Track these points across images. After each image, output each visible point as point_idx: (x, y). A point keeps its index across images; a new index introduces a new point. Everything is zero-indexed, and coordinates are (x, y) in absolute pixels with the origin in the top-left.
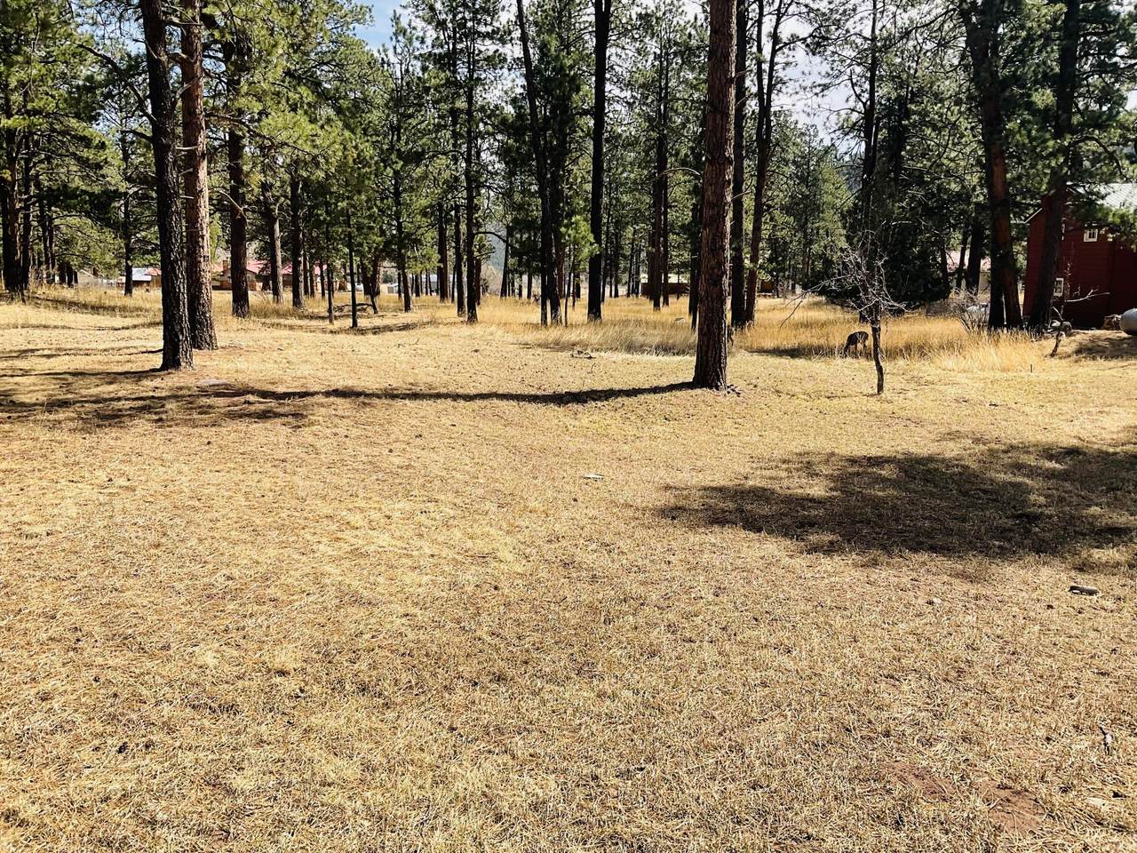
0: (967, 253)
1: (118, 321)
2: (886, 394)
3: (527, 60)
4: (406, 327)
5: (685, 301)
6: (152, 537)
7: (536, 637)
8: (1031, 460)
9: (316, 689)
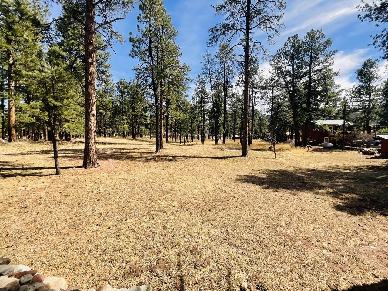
0: (290, 132)
1: (149, 143)
2: (276, 158)
3: (213, 102)
4: (192, 145)
5: (239, 140)
6: (154, 181)
7: (216, 203)
8: (304, 171)
9: (180, 210)
